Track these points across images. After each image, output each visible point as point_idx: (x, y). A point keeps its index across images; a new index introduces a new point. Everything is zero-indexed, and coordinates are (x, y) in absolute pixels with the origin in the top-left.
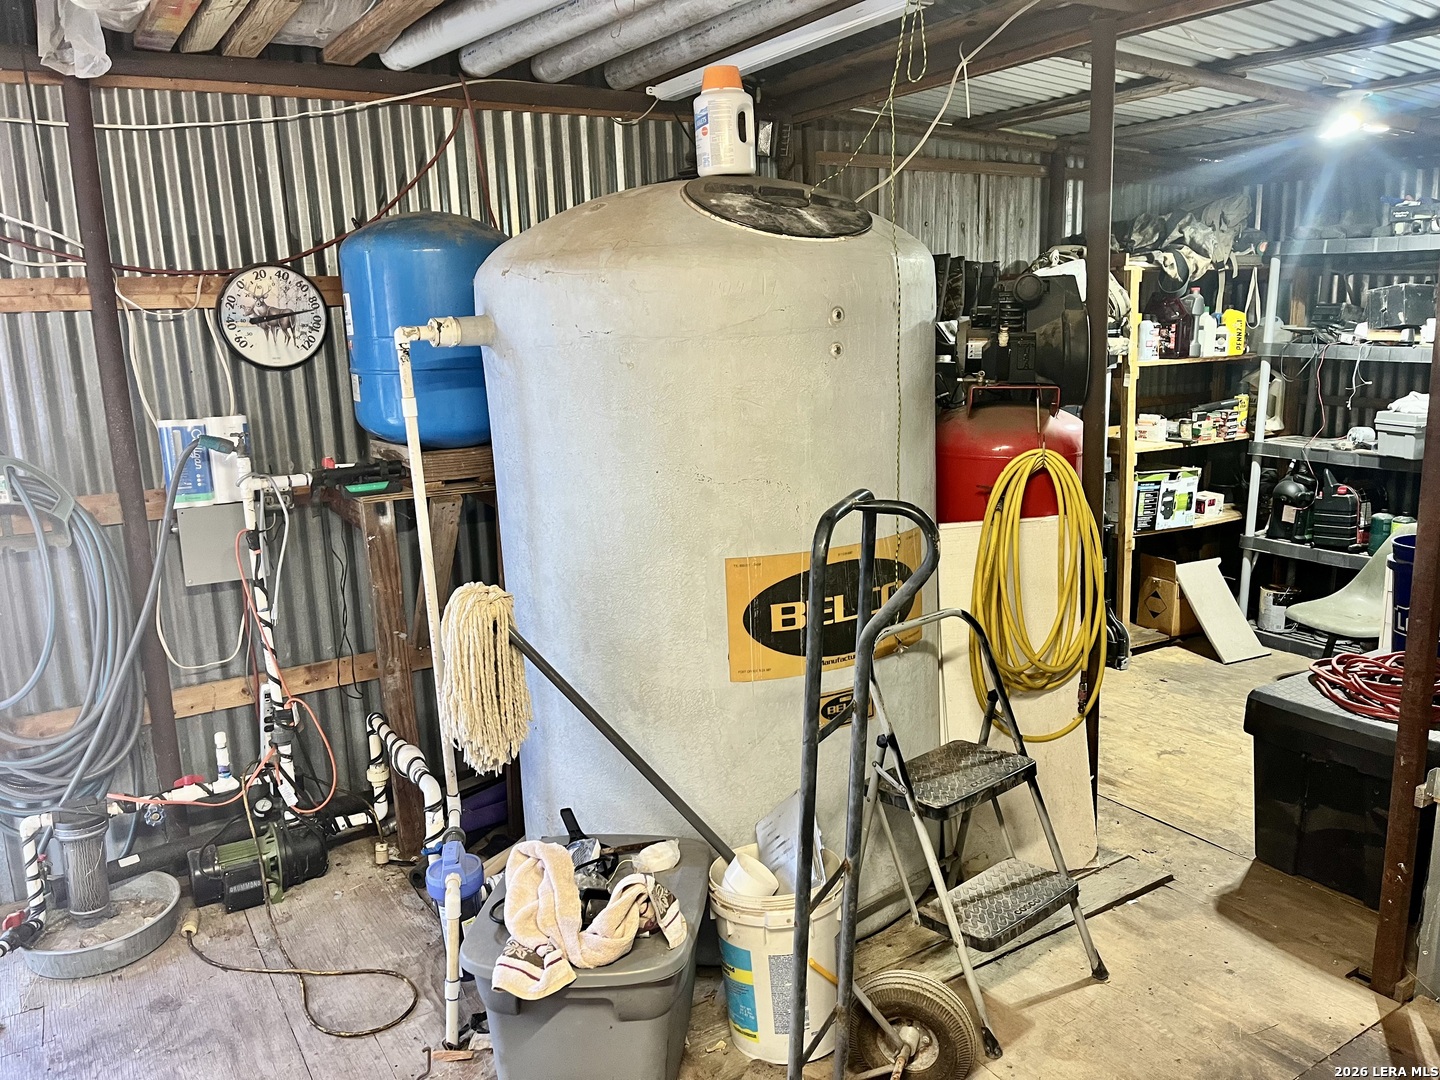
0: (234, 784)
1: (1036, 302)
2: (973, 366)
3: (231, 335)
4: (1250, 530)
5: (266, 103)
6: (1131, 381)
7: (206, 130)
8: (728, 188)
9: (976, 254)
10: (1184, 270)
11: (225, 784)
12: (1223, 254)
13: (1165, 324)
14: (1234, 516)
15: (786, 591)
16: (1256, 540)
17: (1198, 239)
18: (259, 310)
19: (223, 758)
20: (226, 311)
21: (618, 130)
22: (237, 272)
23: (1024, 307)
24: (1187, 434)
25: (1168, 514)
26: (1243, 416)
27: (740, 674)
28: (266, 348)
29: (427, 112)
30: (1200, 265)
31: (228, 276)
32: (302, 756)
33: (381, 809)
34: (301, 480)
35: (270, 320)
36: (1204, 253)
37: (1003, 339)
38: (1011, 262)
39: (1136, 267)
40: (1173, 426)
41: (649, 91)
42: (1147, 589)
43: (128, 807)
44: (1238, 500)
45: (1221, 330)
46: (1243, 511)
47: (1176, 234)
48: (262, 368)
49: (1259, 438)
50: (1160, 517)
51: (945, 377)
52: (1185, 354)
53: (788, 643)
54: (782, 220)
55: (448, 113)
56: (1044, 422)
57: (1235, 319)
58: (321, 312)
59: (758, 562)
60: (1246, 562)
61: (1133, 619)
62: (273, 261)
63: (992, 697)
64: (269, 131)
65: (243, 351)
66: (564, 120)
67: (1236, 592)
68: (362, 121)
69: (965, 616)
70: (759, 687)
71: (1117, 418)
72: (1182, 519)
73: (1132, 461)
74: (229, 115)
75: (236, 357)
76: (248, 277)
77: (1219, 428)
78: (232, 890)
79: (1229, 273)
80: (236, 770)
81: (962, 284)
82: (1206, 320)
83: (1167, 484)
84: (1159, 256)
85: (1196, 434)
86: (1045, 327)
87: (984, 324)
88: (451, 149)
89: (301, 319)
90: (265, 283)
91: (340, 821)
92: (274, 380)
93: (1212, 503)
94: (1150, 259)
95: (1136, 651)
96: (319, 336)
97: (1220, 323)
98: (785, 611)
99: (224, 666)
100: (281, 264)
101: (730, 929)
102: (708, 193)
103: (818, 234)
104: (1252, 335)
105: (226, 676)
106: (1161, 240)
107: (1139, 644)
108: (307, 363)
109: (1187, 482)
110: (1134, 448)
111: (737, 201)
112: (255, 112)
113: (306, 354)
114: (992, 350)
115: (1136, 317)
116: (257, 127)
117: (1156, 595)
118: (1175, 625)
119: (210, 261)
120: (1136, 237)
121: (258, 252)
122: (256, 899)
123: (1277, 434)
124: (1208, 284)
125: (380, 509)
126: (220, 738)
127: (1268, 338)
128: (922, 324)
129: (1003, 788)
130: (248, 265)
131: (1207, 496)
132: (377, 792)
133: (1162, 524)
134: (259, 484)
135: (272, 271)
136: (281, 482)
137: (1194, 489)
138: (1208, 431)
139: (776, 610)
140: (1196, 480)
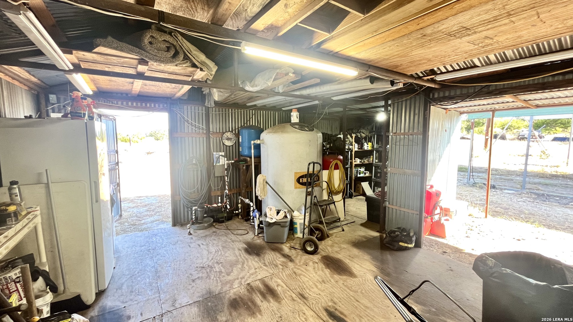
0: (221, 205)
1: (336, 140)
2: (327, 149)
3: (223, 141)
4: (373, 177)
5: (230, 110)
6: (353, 153)
7: (222, 113)
8: (296, 125)
9: (329, 133)
10: (361, 136)
11: (220, 205)
12: (367, 134)
13: (358, 144)
14: (371, 175)
15: (302, 177)
16: (374, 179)
17: (363, 131)
18: (227, 138)
19: (220, 201)
20: (223, 138)
21: (277, 114)
22: (225, 133)
23: (334, 141)
24: (363, 161)
25: (360, 174)
26: (372, 159)
27: (296, 188)
28: (228, 143)
29: (251, 111)
30: (364, 135)
31: (224, 133)
32: (230, 202)
33: (240, 211)
34: (233, 162)
35: (228, 139)
36: (364, 134)
37: (332, 145)
38: (335, 134)
39: (354, 135)
40: (361, 160)
41: (282, 109)
42: (357, 187)
43: (207, 206)
44: (371, 172)
45: (368, 146)
46: (372, 174)
47: (360, 131)
48: (227, 146)
49: (374, 163)
50: (358, 174)
51: (323, 150)
52: (362, 149)
53: (302, 184)
54: (303, 129)
55: (254, 111)
56: (337, 157)
57: (370, 144)
58: (235, 138)
59: (299, 173)
60: (373, 183)
61: (354, 191)
62: (229, 131)
63: (329, 193)
64: (230, 113)
65: (225, 143)
66: (269, 112)
67: (371, 188)
68: (242, 112)
69: (326, 182)
70: (298, 190)
71: (351, 159)
72: (362, 175)
73: (354, 165)
74: (226, 112)
75: (223, 144)
76: (226, 133)
77: (368, 161)
78: (220, 220)
79: (368, 137)
80: (221, 203)
81: (327, 137)
82: (365, 144)
83: (359, 169)
84: (357, 134)
85: (364, 162)
86: (337, 144)
87: (329, 143)
88: (254, 116)
89: (233, 139)
90: (228, 134)
91: (234, 212)
92: (228, 147)
93: (367, 173)
94: (356, 134)
95: (355, 196)
96: (235, 142)
97: (368, 144)
98: (302, 179)
99: (218, 189)
100: (230, 132)
101: (294, 219)
102: (293, 125)
103: (307, 131)
104: (373, 146)
105: (218, 190)
106: (358, 131)
107: (355, 195)
108: (232, 146)
109: (363, 169)
110: (354, 163)
111: (297, 126)
112: (229, 111)
113: (233, 144)
114: (330, 146)
115: (354, 143)
116: (229, 113)
117: (358, 187)
118: (361, 192)
119: (221, 131)
120: (354, 131)
121: (227, 130)
122: (222, 222)
123: (377, 162)
124: (365, 138)
125: (244, 166)
126: (220, 198)
127: (375, 147)
128: (321, 143)
129: (330, 204)
130: (226, 132)
131: (366, 172)
132: (240, 208)
133: (359, 176)
134: (227, 162)
135: (229, 133)
136: (230, 162)
137: (364, 170)
138: (366, 161)
139: (301, 179)
140: (364, 169)
